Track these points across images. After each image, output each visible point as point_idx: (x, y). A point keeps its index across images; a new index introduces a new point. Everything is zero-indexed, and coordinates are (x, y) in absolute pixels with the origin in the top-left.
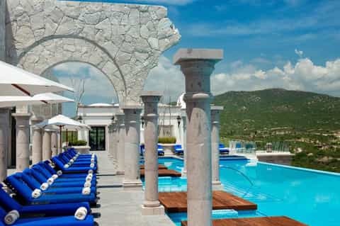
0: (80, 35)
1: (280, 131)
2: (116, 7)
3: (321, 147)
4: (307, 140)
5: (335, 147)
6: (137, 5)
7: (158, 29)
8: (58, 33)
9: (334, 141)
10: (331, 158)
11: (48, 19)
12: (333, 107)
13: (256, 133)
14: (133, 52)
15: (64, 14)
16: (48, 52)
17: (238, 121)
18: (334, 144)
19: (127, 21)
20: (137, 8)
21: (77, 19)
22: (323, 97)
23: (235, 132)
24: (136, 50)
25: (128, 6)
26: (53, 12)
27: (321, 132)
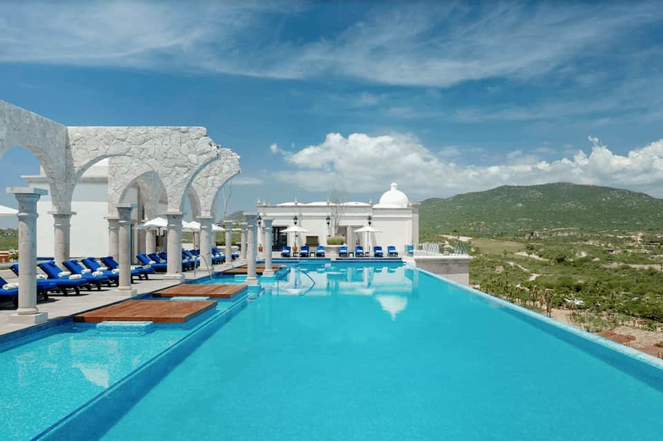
0: (128, 154)
1: (563, 231)
2: (159, 130)
3: (612, 251)
4: (597, 243)
5: (630, 251)
6: (178, 127)
7: (197, 147)
8: (109, 153)
9: (631, 244)
10: (621, 264)
11: (101, 141)
12: (635, 204)
13: (532, 234)
14: (174, 166)
15: (114, 137)
16: (136, 164)
17: (512, 220)
18: (629, 247)
19: (168, 141)
20: (178, 129)
21: (124, 141)
22: (622, 192)
23: (506, 233)
24: (176, 165)
25: (170, 129)
26: (106, 136)
27: (616, 234)
